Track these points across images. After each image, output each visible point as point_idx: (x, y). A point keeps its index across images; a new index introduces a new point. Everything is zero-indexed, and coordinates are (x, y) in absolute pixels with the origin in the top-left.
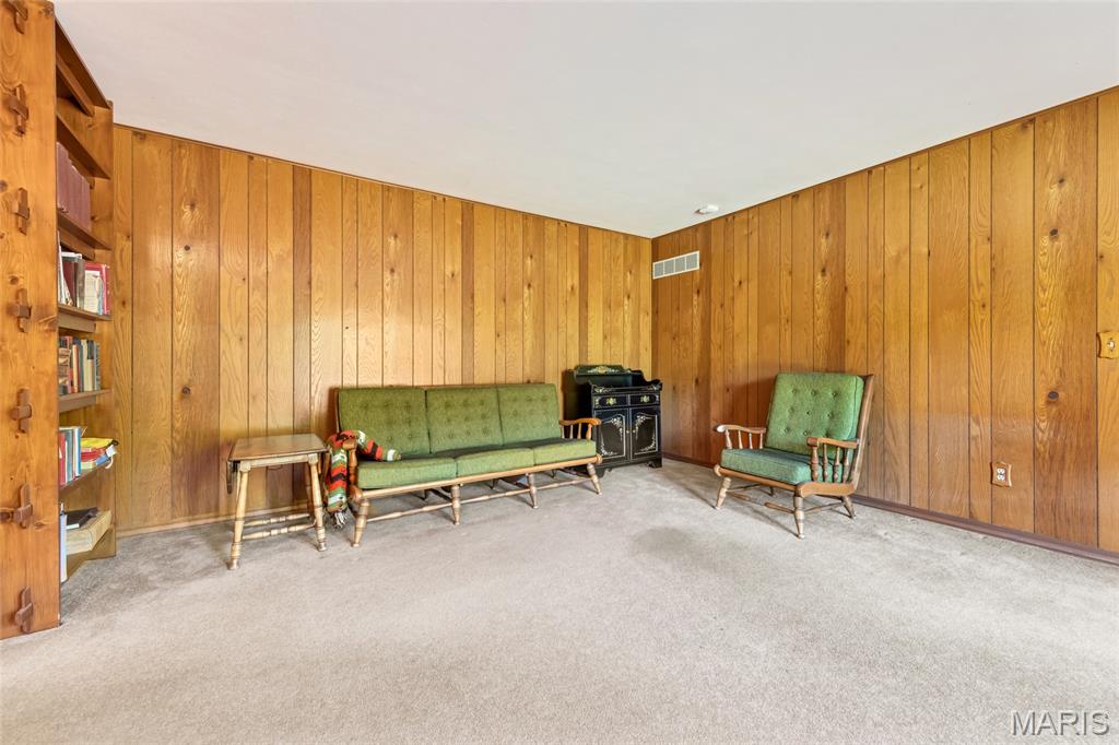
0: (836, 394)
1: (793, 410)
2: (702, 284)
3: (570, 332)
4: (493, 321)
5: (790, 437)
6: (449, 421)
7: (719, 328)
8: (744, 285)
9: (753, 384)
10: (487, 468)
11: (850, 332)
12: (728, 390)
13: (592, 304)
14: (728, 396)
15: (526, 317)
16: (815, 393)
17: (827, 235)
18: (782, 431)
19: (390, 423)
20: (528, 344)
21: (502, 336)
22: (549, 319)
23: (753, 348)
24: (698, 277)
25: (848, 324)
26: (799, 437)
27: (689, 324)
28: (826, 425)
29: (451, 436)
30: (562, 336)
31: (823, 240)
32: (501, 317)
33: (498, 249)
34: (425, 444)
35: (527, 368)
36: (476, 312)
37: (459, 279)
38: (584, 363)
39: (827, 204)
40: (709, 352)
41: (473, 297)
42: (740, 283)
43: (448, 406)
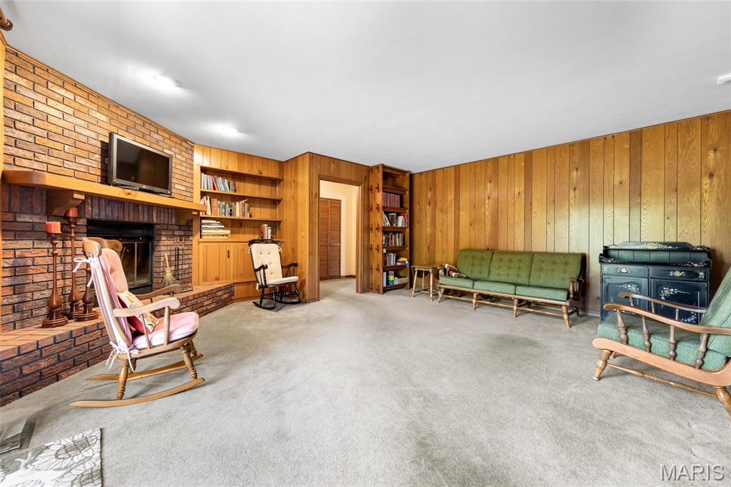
4: (545, 215)
6: (500, 267)
10: (486, 288)
15: (571, 210)
19: (473, 265)
21: (552, 224)
29: (499, 275)
33: (549, 172)
34: (486, 277)
37: (523, 195)
43: (501, 260)
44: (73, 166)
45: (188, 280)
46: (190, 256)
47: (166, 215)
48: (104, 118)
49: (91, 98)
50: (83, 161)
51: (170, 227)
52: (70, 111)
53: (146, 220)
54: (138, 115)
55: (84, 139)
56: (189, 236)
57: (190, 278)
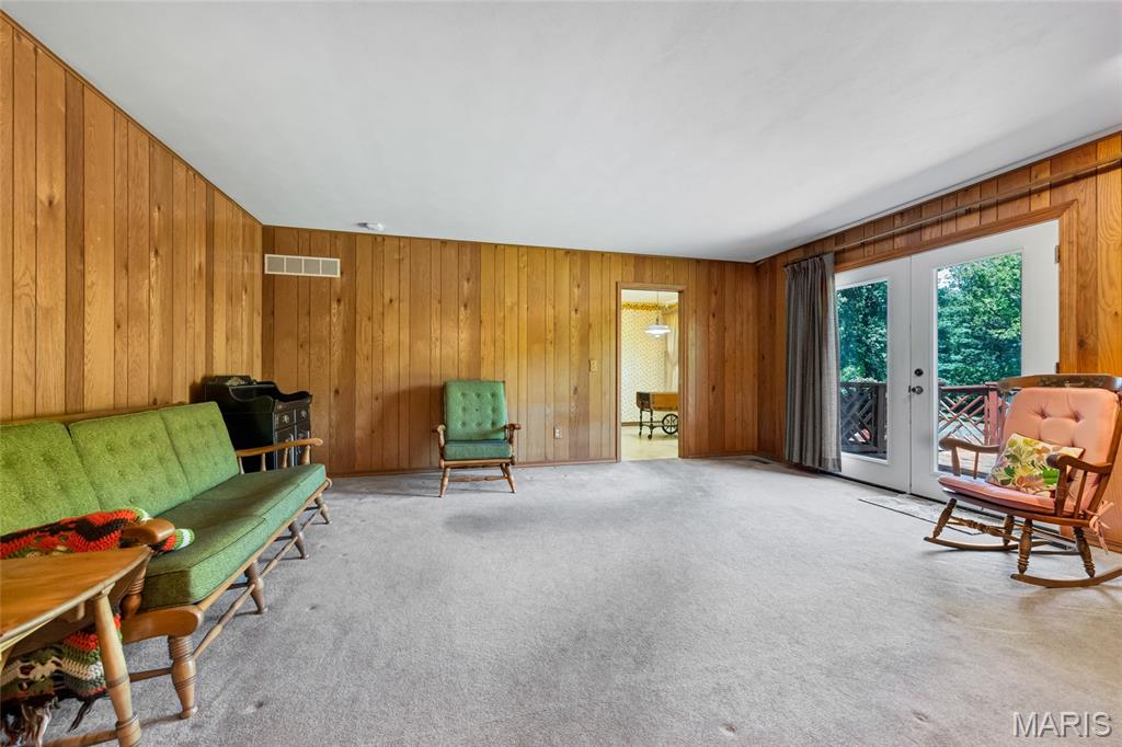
0: (493, 395)
1: (464, 409)
2: (346, 295)
3: (197, 330)
4: (112, 301)
5: (468, 429)
6: (122, 474)
7: (366, 341)
8: (396, 304)
9: (404, 392)
11: (484, 352)
12: (377, 399)
13: (216, 293)
14: (377, 405)
15: (153, 301)
16: (478, 395)
17: (468, 280)
18: (459, 426)
20: (155, 342)
21: (124, 326)
22: (177, 307)
23: (405, 360)
24: (339, 285)
25: (482, 346)
26: (473, 428)
27: (326, 333)
28: (491, 417)
30: (190, 336)
31: (465, 283)
32: (123, 293)
33: (118, 180)
35: (154, 380)
36: (88, 282)
37: (61, 214)
38: (210, 373)
39: (468, 258)
40: (353, 362)
41: (83, 254)
42: (391, 301)
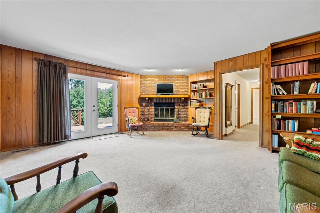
44: (151, 92)
45: (187, 120)
46: (187, 112)
47: (177, 100)
48: (158, 80)
49: (155, 77)
50: (153, 91)
51: (179, 103)
52: (150, 81)
53: (169, 102)
54: (166, 76)
55: (153, 86)
56: (187, 106)
57: (188, 119)
